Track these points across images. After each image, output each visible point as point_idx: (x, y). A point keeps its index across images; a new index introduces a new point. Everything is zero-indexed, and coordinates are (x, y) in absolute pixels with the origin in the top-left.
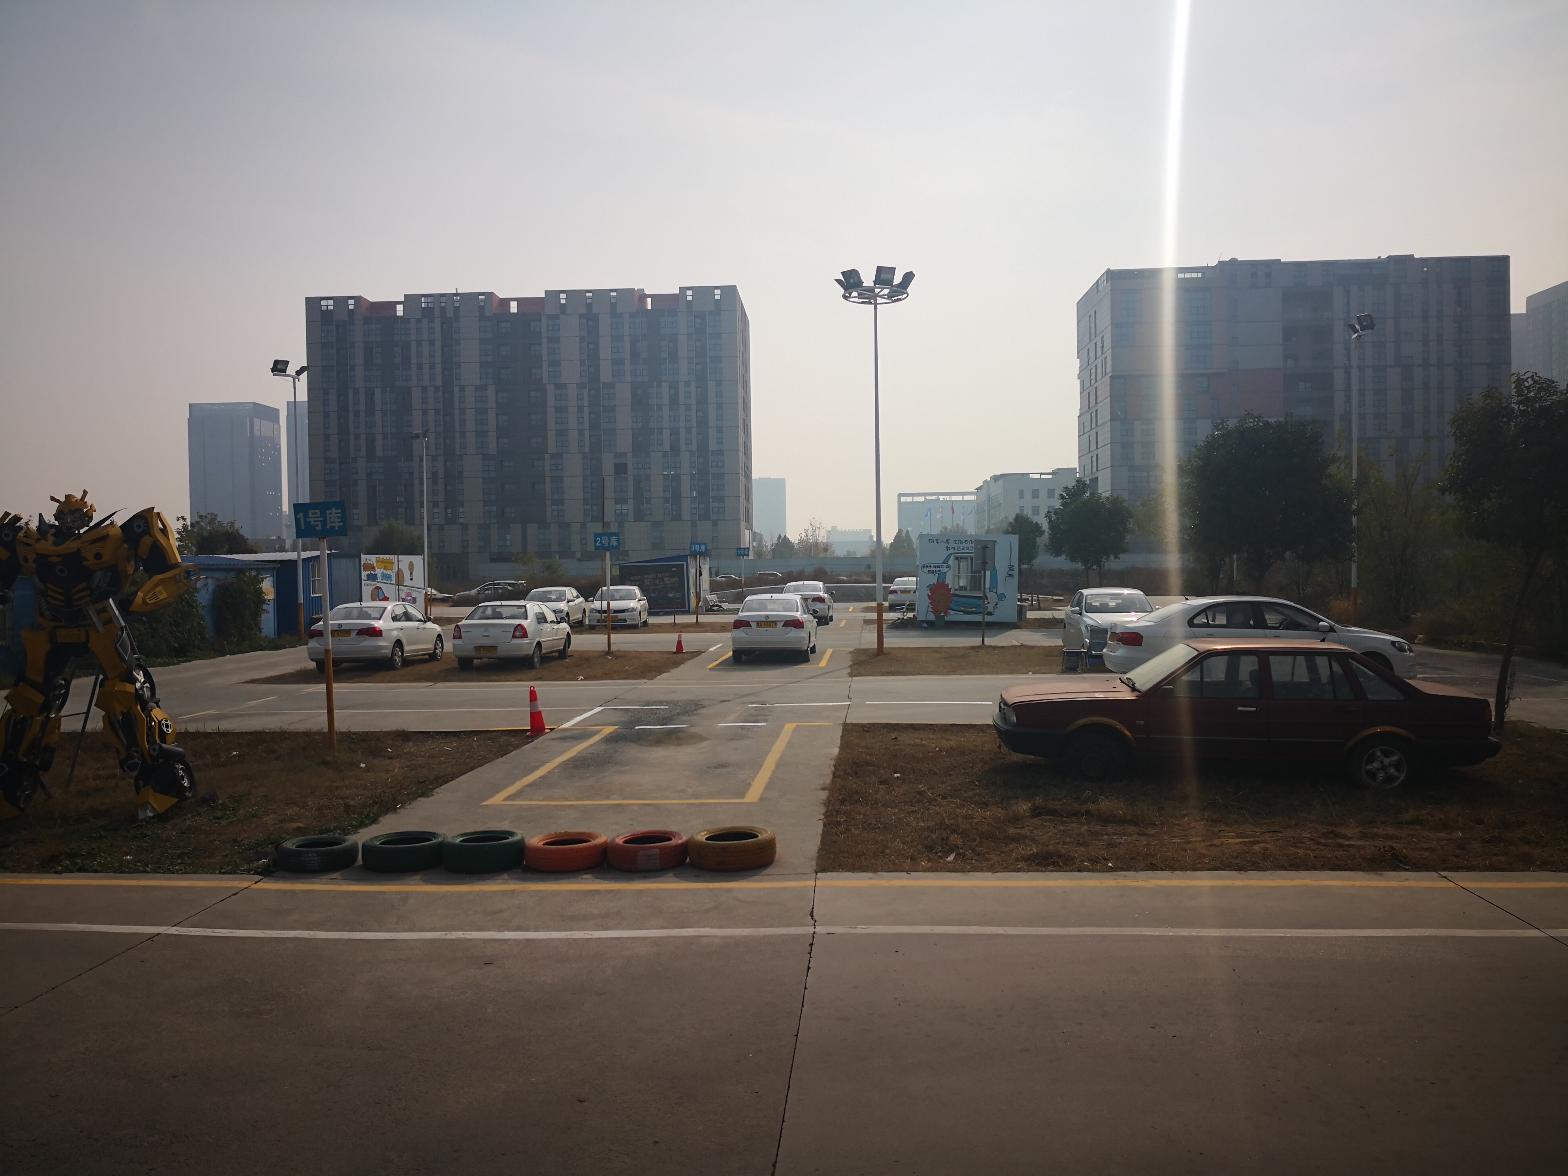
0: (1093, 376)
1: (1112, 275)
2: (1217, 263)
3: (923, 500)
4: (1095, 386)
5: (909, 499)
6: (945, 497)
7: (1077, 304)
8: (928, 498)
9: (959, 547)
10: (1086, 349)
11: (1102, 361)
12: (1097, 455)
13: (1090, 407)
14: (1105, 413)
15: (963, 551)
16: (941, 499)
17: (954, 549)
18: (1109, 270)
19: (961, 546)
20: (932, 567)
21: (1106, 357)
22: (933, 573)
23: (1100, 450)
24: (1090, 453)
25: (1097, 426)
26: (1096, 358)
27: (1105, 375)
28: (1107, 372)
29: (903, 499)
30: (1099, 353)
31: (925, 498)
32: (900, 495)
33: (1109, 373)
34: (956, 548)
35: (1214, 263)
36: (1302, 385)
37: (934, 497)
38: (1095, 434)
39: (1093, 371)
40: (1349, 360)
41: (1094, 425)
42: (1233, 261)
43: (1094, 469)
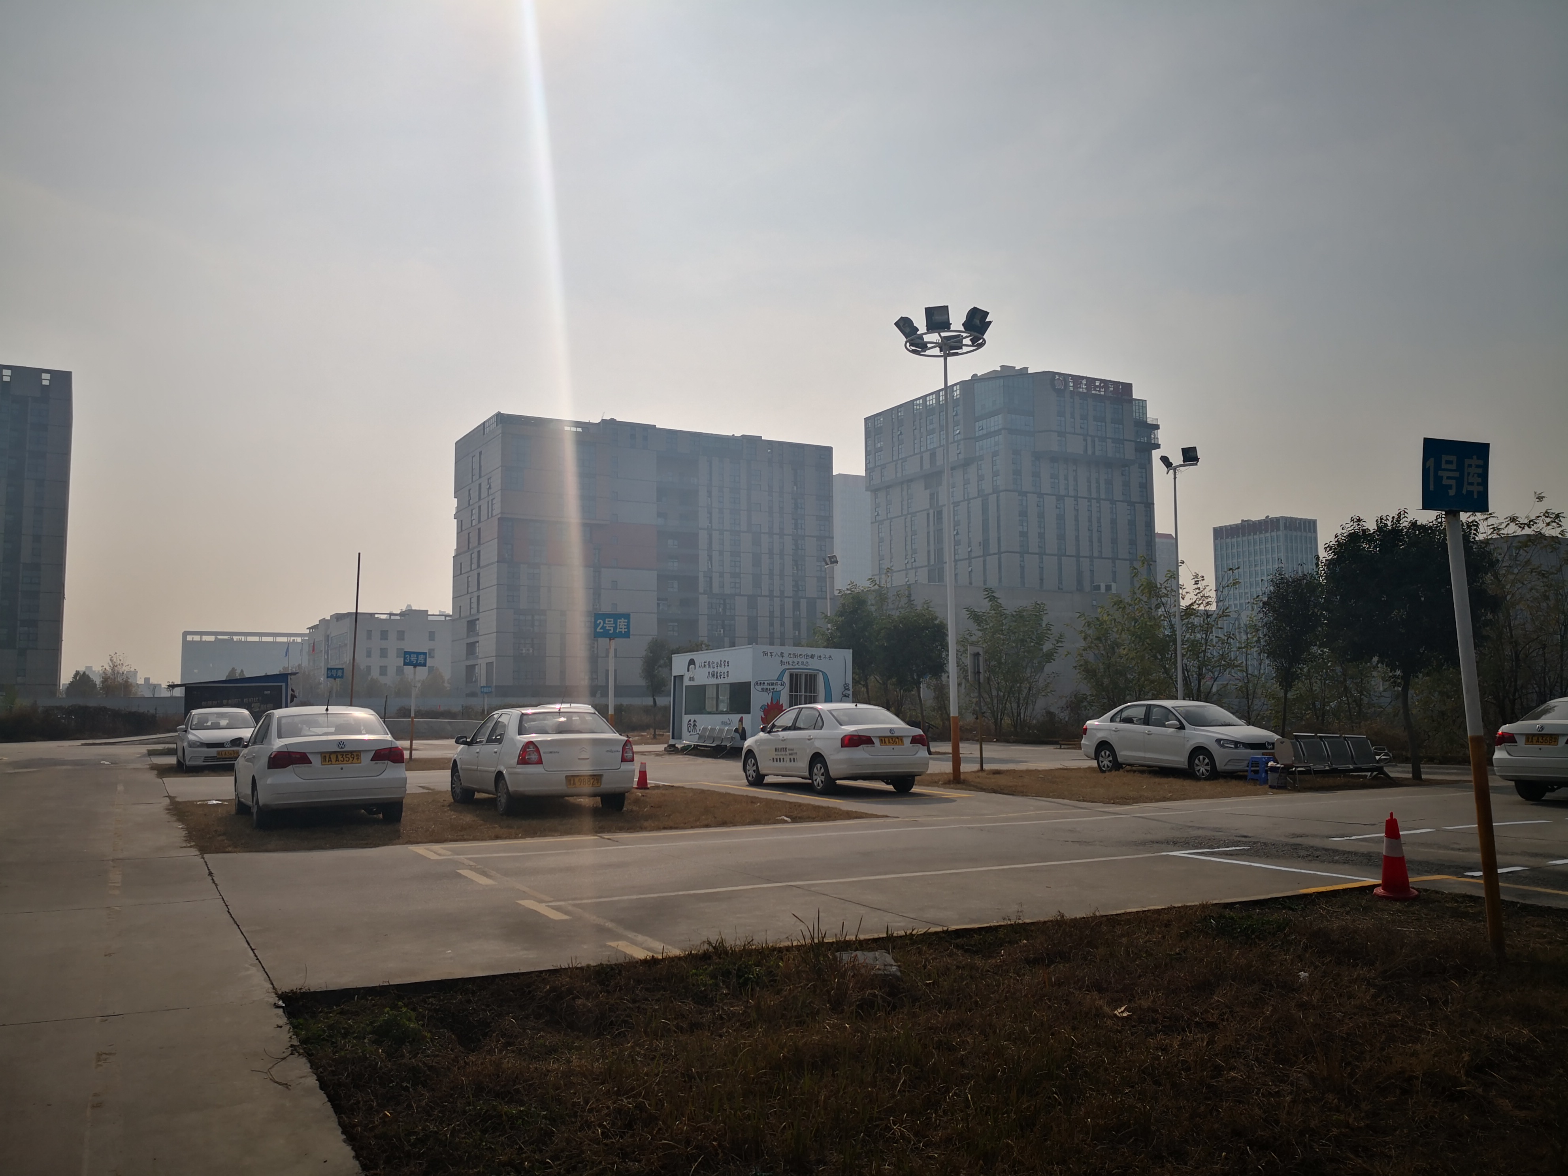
0: (475, 517)
1: (500, 418)
2: (600, 421)
3: (213, 640)
4: (479, 526)
5: (197, 638)
6: (240, 637)
7: (456, 443)
8: (219, 637)
9: (793, 662)
10: (468, 488)
11: (488, 502)
12: (478, 597)
13: (470, 547)
14: (490, 552)
15: (797, 666)
16: (235, 640)
17: (789, 664)
18: (499, 412)
19: (796, 660)
20: (766, 684)
21: (494, 499)
22: (766, 692)
23: (481, 592)
24: (469, 595)
25: (479, 566)
26: (480, 499)
27: (492, 516)
28: (495, 513)
29: (189, 638)
30: (484, 494)
31: (216, 638)
32: (186, 634)
33: (498, 514)
34: (791, 663)
35: (598, 421)
36: (670, 542)
37: (226, 637)
38: (476, 576)
39: (475, 511)
40: (711, 522)
41: (474, 566)
42: (612, 421)
43: (474, 611)
